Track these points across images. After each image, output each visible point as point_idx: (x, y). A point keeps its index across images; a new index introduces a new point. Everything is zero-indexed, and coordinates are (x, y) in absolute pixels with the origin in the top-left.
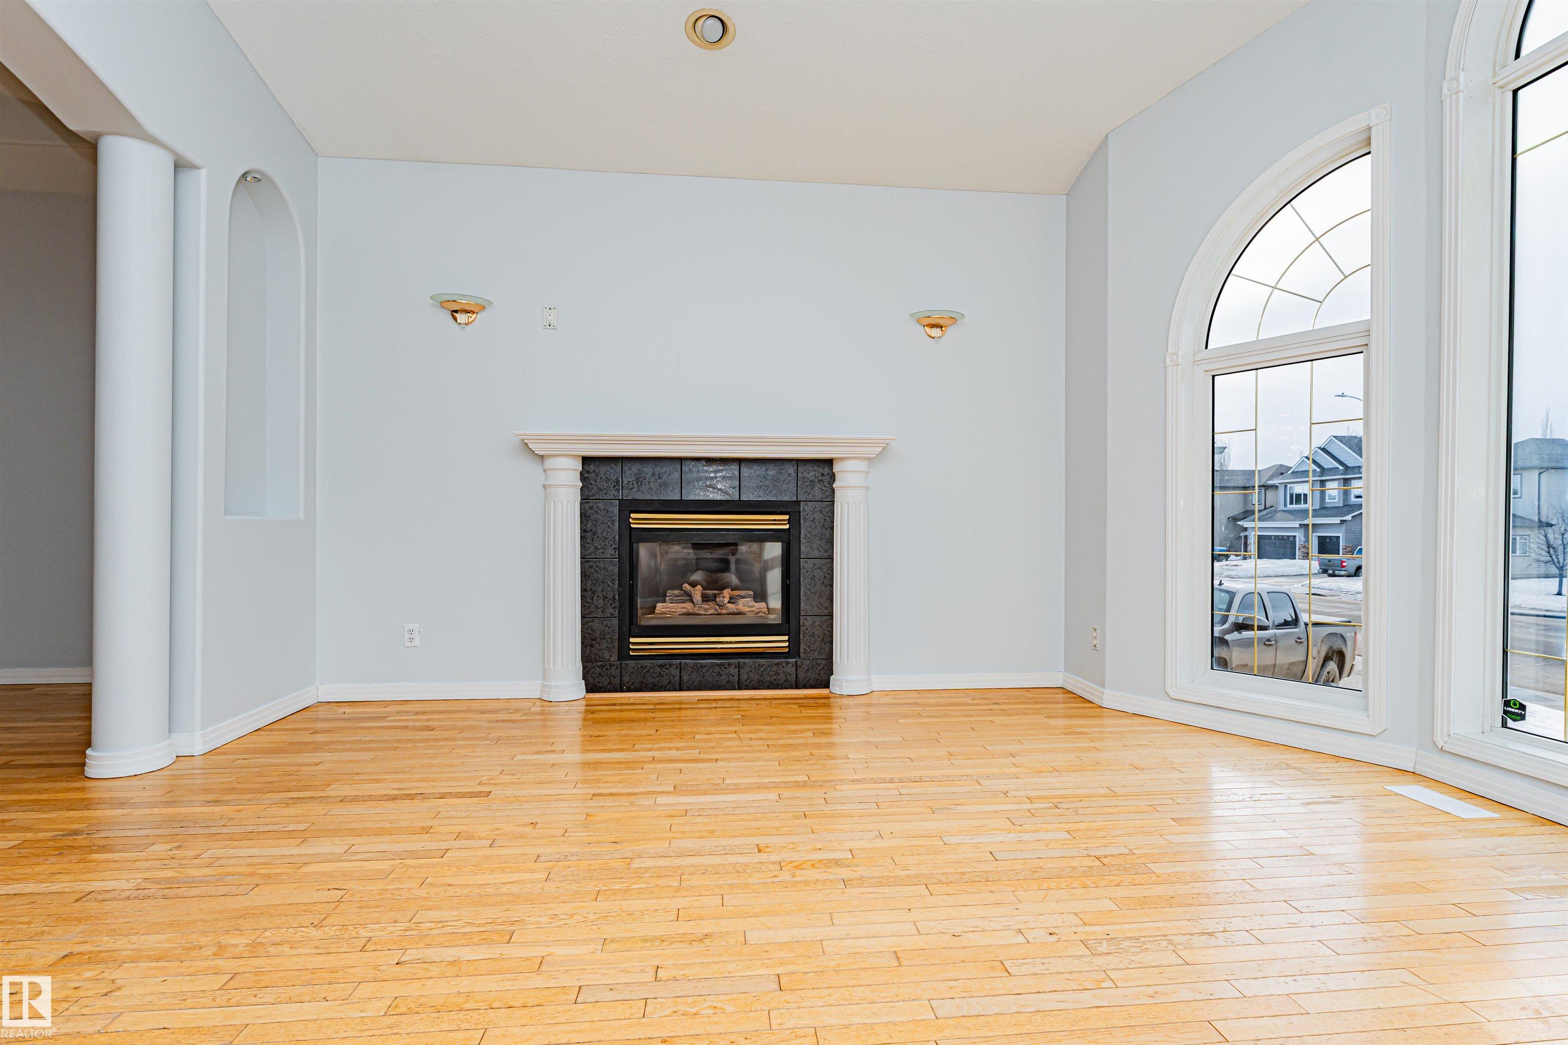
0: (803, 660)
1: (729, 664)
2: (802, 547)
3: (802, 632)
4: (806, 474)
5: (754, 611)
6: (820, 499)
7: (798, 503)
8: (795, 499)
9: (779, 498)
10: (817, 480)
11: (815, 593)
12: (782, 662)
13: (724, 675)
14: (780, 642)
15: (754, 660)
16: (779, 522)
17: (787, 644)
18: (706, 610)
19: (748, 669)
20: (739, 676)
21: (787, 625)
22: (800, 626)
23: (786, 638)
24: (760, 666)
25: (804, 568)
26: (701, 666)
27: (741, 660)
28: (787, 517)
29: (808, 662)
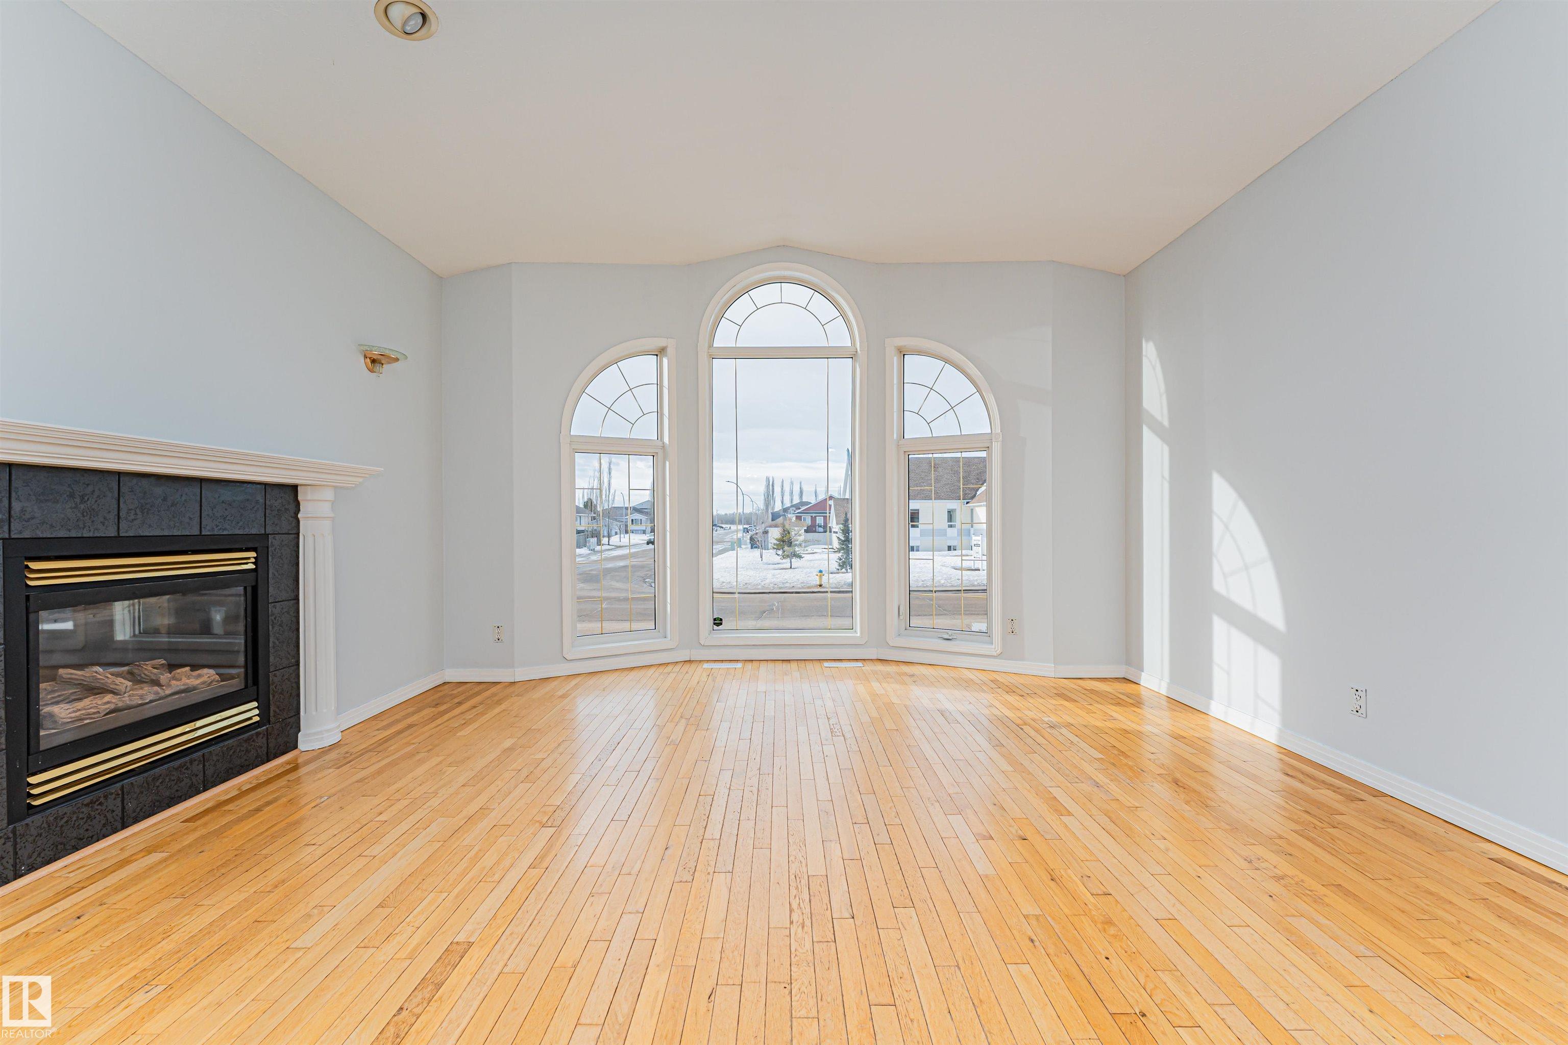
0: (273, 725)
1: (191, 762)
2: (271, 589)
3: (271, 692)
4: (274, 501)
5: (206, 682)
6: (287, 531)
7: (266, 536)
8: (263, 532)
9: (247, 531)
10: (283, 509)
11: (283, 642)
12: (252, 735)
13: (185, 779)
14: (249, 712)
15: (221, 744)
16: (246, 561)
17: (257, 712)
18: (141, 697)
19: (215, 758)
20: (204, 773)
21: (255, 687)
22: (269, 685)
23: (255, 704)
24: (229, 749)
25: (273, 615)
26: (154, 779)
27: (205, 751)
28: (254, 554)
29: (278, 725)
